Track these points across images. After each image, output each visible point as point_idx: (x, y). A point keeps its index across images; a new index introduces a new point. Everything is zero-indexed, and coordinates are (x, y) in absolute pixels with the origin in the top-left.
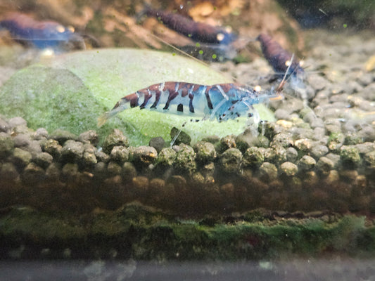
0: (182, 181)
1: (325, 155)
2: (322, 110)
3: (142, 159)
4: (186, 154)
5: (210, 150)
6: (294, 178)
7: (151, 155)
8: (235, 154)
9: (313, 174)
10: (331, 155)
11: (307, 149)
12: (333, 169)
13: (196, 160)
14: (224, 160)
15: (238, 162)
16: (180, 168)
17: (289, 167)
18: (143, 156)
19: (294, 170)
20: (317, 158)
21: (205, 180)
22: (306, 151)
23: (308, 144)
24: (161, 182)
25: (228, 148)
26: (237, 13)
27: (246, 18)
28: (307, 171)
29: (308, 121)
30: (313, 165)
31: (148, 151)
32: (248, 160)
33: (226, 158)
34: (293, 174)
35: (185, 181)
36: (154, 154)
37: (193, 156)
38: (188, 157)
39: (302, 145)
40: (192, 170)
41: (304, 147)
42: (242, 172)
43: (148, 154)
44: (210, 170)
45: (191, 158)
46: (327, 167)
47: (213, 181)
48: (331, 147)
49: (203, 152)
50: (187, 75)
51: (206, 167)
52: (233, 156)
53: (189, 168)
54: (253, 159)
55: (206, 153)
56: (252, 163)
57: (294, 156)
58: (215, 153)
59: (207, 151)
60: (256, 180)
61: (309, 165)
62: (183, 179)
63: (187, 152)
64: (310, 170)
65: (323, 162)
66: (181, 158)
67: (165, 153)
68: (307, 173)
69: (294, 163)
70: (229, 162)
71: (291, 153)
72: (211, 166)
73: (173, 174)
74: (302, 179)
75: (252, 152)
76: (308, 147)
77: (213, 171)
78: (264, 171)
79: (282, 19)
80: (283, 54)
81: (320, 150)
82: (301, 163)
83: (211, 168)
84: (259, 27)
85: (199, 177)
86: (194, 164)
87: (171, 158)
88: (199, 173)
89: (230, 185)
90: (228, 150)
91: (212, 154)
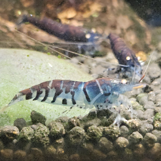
0: (39, 152)
1: (151, 131)
2: (154, 95)
3: (7, 136)
4: (41, 131)
5: (59, 128)
6: (126, 150)
7: (14, 132)
8: (79, 131)
9: (141, 146)
10: (156, 131)
11: (136, 127)
12: (156, 142)
13: (49, 136)
14: (71, 136)
15: (81, 137)
16: (37, 142)
17: (122, 141)
18: (8, 133)
19: (125, 143)
20: (143, 134)
21: (57, 151)
22: (135, 129)
23: (137, 123)
24: (23, 153)
25: (74, 126)
26: (96, 16)
27: (103, 20)
28: (136, 143)
29: (142, 104)
30: (140, 139)
31: (12, 129)
32: (89, 135)
33: (72, 134)
34: (125, 146)
35: (41, 152)
36: (16, 131)
37: (46, 133)
38: (43, 134)
39: (132, 123)
40: (46, 144)
41: (133, 125)
42: (85, 145)
43: (11, 132)
44: (60, 144)
45: (45, 135)
46: (152, 141)
47: (63, 152)
48: (155, 125)
49: (54, 129)
50: (48, 68)
51: (57, 141)
52: (77, 132)
53: (43, 142)
54: (93, 135)
55: (56, 130)
56: (93, 138)
57: (126, 132)
58: (64, 130)
59: (58, 129)
60: (96, 151)
61: (137, 139)
62: (40, 150)
63: (42, 129)
64: (138, 143)
65: (148, 137)
66: (37, 134)
67: (25, 131)
68: (136, 145)
69: (126, 137)
70: (75, 138)
71: (124, 130)
72: (61, 141)
73: (31, 147)
74: (133, 150)
75: (92, 130)
76: (137, 125)
77: (63, 144)
78: (102, 144)
79: (132, 19)
80: (125, 50)
81: (146, 128)
82: (131, 137)
83: (61, 142)
84: (114, 27)
85: (52, 149)
86: (48, 139)
87: (30, 135)
88: (51, 146)
89: (77, 155)
90: (74, 129)
91: (62, 131)
